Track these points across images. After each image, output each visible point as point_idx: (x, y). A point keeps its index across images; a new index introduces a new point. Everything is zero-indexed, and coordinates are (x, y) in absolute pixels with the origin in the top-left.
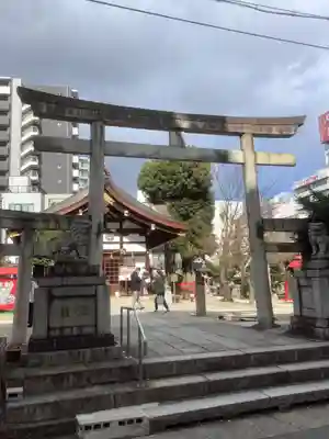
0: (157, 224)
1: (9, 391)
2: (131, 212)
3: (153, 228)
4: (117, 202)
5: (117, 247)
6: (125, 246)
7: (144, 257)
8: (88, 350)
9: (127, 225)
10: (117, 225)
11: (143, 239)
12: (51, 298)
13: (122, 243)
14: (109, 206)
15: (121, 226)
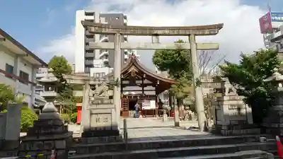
1: (70, 152)
2: (147, 75)
3: (158, 83)
4: (140, 71)
5: (141, 92)
6: (145, 92)
8: (107, 137)
9: (146, 81)
10: (141, 82)
11: (154, 88)
12: (91, 114)
13: (143, 91)
14: (136, 72)
15: (143, 82)
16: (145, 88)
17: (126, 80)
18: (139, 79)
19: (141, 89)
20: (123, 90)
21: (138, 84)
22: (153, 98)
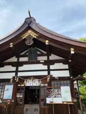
0: (75, 47)
2: (51, 40)
3: (72, 52)
7: (69, 82)
13: (49, 70)
14: (34, 39)
15: (48, 58)
16: (52, 67)
18: (42, 55)
19: (46, 67)
20: (19, 70)
21: (41, 61)
22: (65, 82)
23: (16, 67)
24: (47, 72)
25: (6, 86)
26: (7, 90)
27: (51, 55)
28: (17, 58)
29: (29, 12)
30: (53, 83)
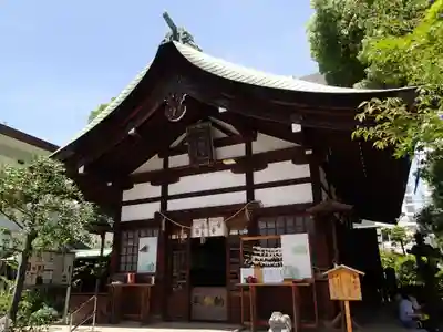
17: (179, 151)
18: (231, 140)
20: (170, 194)
21: (226, 162)
22: (299, 220)
23: (160, 187)
24: (244, 193)
25: (141, 240)
26: (145, 249)
27: (255, 139)
28: (162, 160)
29: (166, 16)
30: (262, 225)
